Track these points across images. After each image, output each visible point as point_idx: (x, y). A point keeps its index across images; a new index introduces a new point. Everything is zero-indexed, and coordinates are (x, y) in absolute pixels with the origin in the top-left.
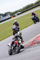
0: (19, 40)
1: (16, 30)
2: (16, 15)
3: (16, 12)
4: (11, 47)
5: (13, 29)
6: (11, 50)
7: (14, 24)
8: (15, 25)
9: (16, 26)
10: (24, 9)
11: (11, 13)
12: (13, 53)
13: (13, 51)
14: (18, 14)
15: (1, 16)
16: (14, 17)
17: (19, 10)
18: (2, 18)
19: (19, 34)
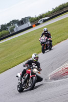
0: (34, 68)
1: (47, 44)
3: (41, 17)
4: (21, 79)
5: (42, 43)
6: (21, 84)
7: (43, 34)
8: (44, 36)
9: (46, 37)
10: (54, 11)
11: (32, 18)
13: (24, 85)
15: (16, 25)
17: (46, 14)
18: (18, 28)
19: (34, 58)
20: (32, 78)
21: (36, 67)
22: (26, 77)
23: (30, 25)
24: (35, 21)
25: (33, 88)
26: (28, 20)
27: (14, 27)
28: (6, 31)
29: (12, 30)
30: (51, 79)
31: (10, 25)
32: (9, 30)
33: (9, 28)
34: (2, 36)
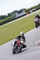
0: (21, 40)
1: (38, 23)
2: (31, 12)
3: (31, 9)
4: (14, 46)
5: (36, 22)
6: (14, 49)
9: (38, 19)
10: (39, 5)
11: (26, 10)
12: (16, 52)
13: (16, 50)
14: (33, 11)
15: (17, 13)
16: (29, 13)
17: (34, 7)
18: (18, 15)
19: (22, 34)
20: (20, 46)
21: (22, 40)
22: (17, 45)
23: (25, 14)
24: (28, 11)
25: (20, 52)
26: (24, 10)
27: (16, 15)
28: (11, 17)
29: (14, 16)
30: (37, 45)
31: (13, 14)
32: (12, 16)
33: (13, 15)
34: (8, 20)
